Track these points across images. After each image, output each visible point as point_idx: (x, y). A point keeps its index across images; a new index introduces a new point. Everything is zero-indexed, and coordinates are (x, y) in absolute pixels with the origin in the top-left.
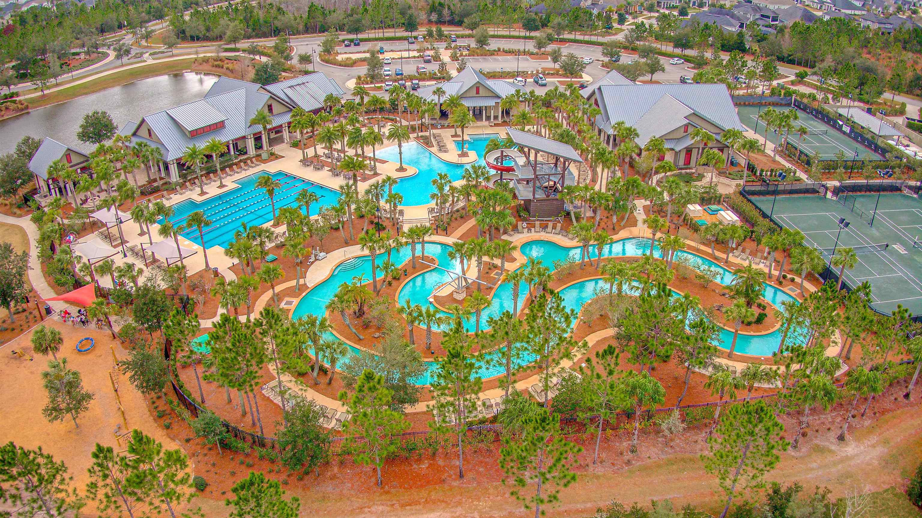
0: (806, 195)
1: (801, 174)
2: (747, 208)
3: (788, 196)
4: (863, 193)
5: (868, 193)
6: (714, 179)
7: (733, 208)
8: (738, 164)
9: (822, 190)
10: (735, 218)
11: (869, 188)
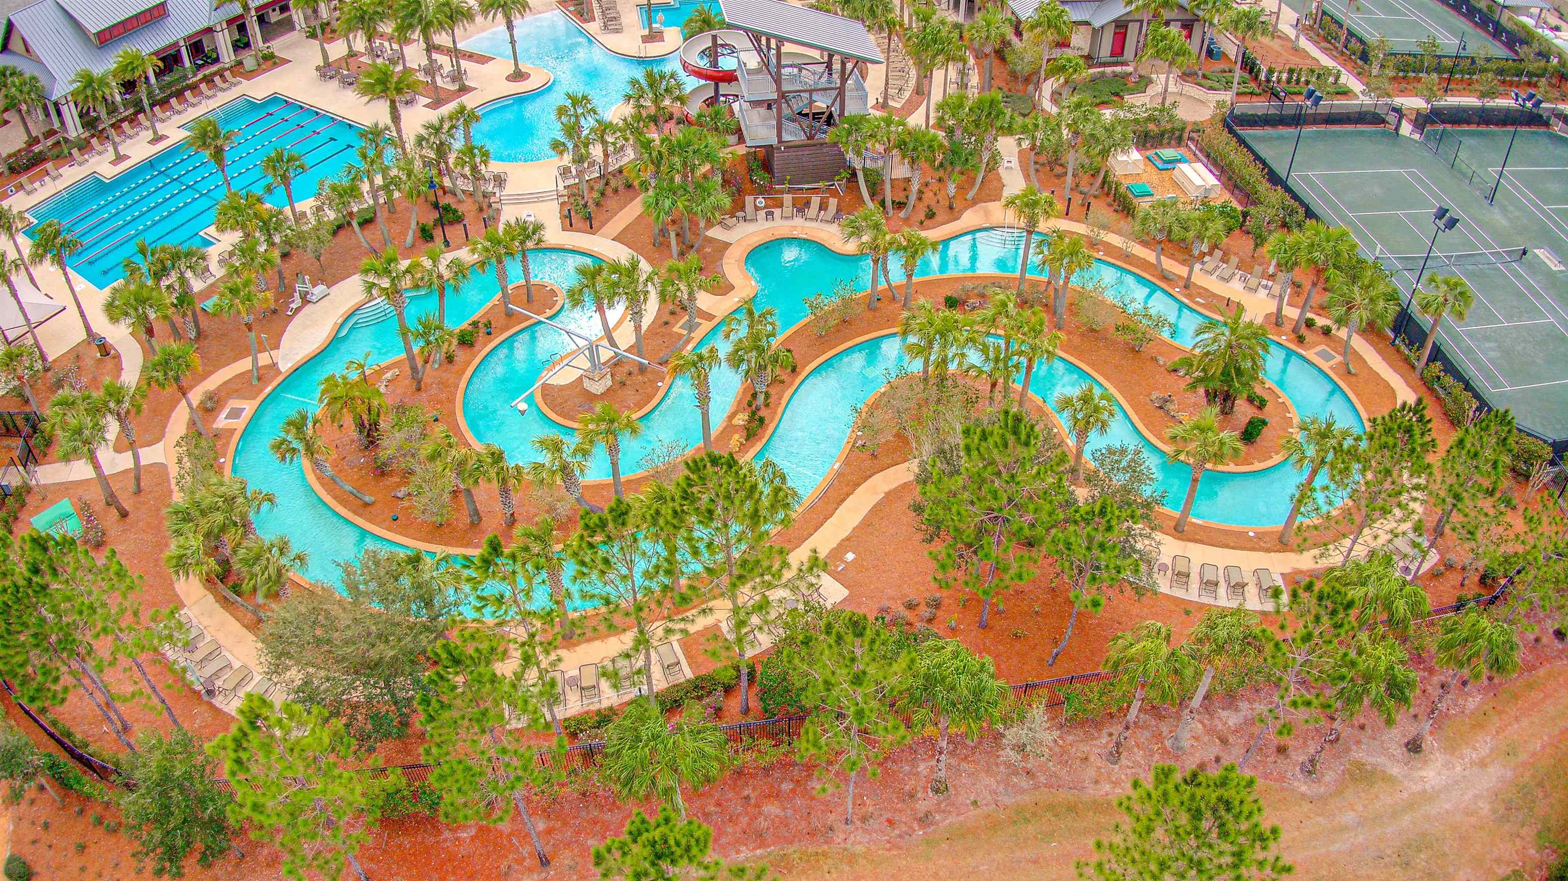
0: (1361, 128)
1: (1349, 80)
2: (1238, 158)
3: (1322, 128)
4: (1473, 128)
5: (1482, 128)
6: (1172, 88)
7: (1208, 156)
8: (1224, 55)
9: (1392, 118)
10: (1212, 181)
11: (1485, 118)
